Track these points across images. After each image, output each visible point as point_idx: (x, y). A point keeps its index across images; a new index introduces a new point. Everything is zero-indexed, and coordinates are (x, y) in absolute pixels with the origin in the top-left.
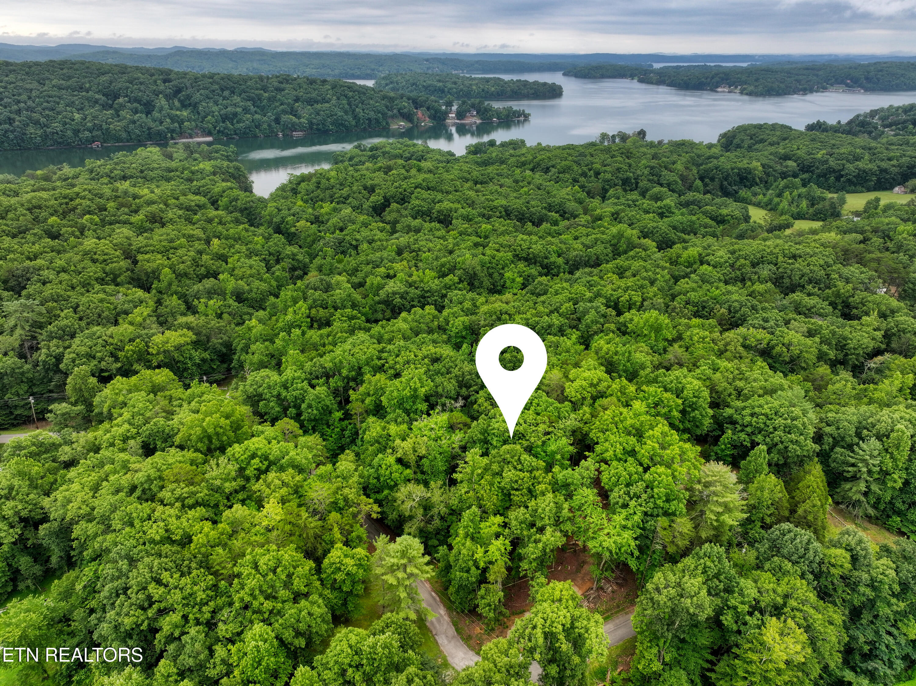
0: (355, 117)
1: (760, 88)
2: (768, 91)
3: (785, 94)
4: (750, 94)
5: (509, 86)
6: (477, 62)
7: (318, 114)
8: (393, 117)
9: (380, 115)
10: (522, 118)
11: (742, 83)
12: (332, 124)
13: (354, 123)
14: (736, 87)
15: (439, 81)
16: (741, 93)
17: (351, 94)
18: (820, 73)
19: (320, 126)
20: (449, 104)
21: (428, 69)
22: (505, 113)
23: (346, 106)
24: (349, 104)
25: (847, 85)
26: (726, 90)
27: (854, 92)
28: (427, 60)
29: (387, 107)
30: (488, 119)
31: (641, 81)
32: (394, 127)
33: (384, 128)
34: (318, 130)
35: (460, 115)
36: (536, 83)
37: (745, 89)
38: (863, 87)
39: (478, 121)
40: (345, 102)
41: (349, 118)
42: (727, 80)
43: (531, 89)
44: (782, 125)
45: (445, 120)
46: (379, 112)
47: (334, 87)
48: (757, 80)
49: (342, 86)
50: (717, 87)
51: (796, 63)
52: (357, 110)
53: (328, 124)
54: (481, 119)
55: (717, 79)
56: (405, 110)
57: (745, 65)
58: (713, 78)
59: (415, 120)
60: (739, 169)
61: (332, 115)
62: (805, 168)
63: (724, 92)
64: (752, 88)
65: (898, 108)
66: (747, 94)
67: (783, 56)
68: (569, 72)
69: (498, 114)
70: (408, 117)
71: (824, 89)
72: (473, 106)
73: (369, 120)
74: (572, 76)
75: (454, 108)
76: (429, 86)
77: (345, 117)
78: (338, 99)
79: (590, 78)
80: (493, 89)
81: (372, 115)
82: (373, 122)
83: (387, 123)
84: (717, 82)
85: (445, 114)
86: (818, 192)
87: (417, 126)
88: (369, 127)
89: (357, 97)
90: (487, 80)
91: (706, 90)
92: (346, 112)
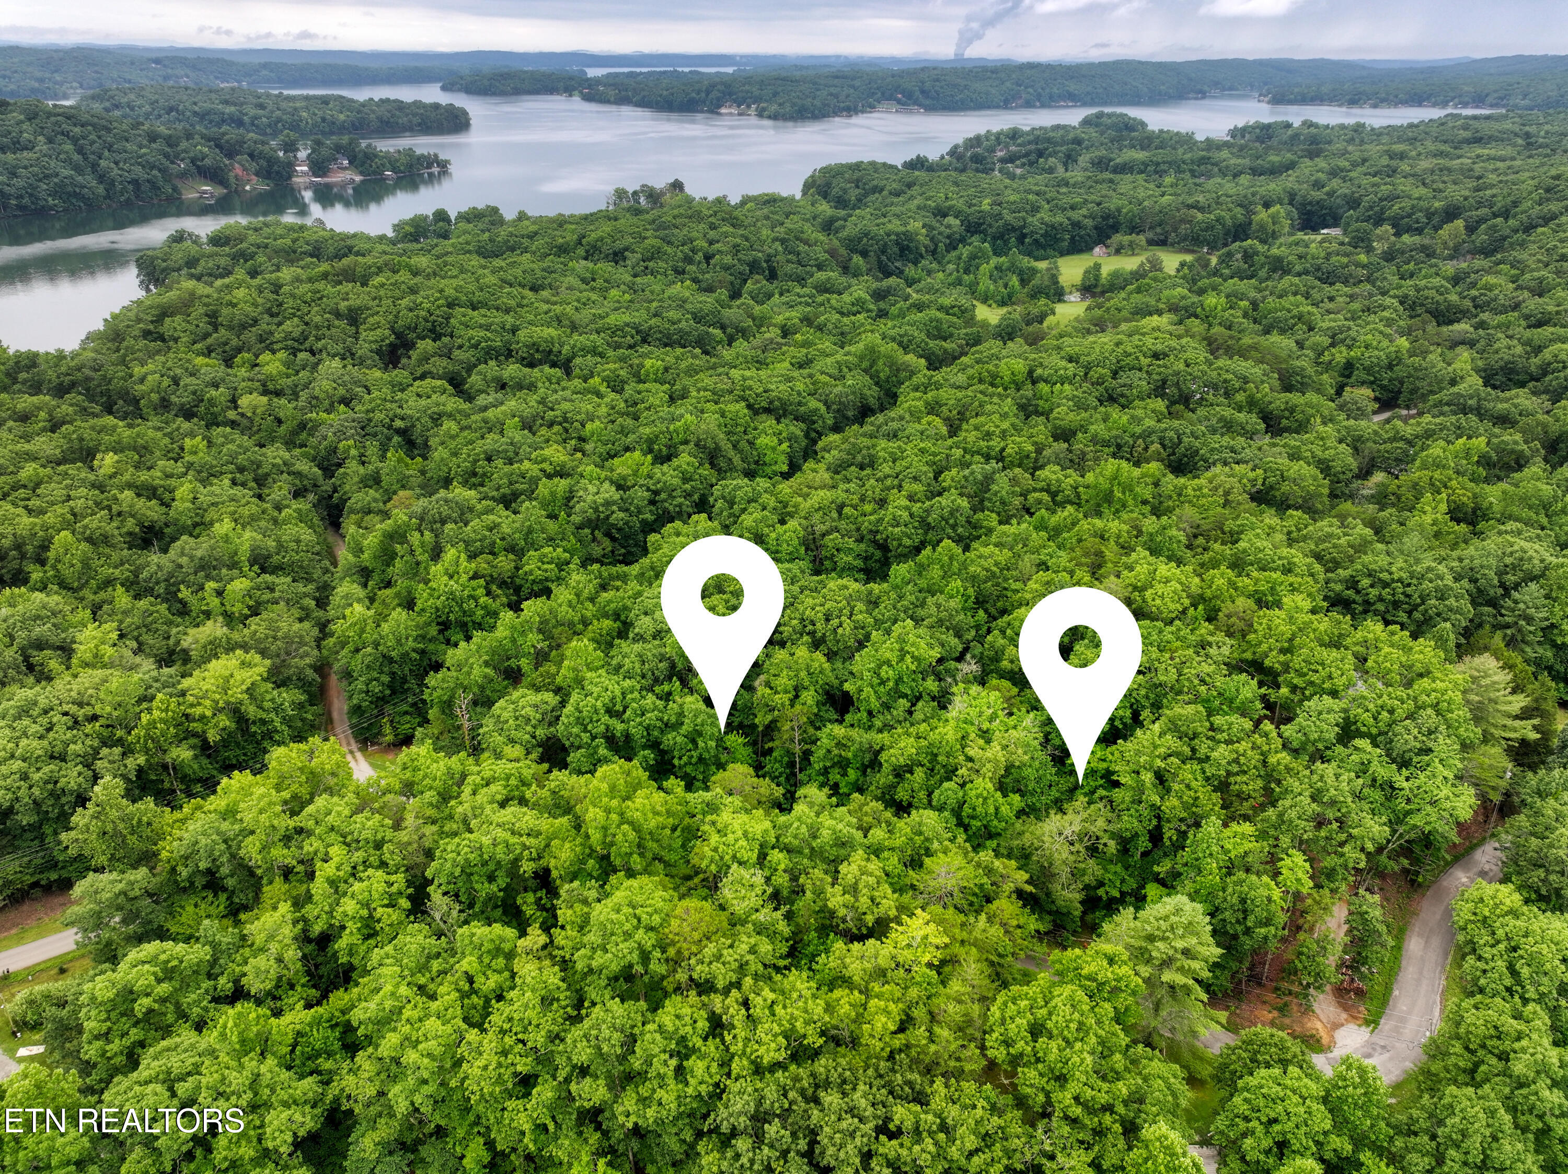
0: (101, 178)
1: (788, 108)
2: (800, 111)
3: (824, 116)
4: (774, 117)
5: (373, 111)
6: (265, 66)
7: (14, 175)
8: (183, 175)
9: (155, 172)
10: (435, 170)
11: (757, 100)
12: (54, 194)
13: (101, 190)
14: (749, 107)
15: (226, 102)
16: (760, 115)
17: (77, 130)
18: (857, 83)
19: (26, 201)
20: (290, 147)
21: (166, 78)
22: (404, 160)
23: (76, 157)
24: (80, 151)
25: (899, 102)
26: (734, 111)
27: (911, 112)
28: (157, 61)
29: (166, 156)
30: (375, 173)
31: (588, 98)
32: (190, 195)
33: (170, 200)
34: (20, 207)
35: (319, 167)
36: (417, 104)
37: (764, 109)
38: (921, 105)
39: (358, 178)
40: (69, 147)
41: (89, 180)
42: (730, 94)
43: (415, 115)
44: (884, 164)
45: (290, 177)
46: (153, 167)
47: (32, 117)
48: (775, 94)
49: (49, 114)
50: (720, 107)
51: (807, 68)
52: (103, 163)
53: (43, 195)
54: (361, 173)
55: (714, 94)
56: (207, 162)
57: (730, 70)
58: (708, 93)
59: (232, 180)
60: (897, 234)
61: (46, 177)
62: (974, 227)
63: (731, 114)
64: (774, 108)
65: (998, 136)
66: (769, 117)
67: (774, 56)
68: (453, 84)
69: (391, 162)
70: (215, 175)
71: (872, 108)
72: (338, 148)
73: (135, 182)
74: (459, 90)
75: (302, 154)
76: (208, 113)
77: (80, 179)
78: (50, 141)
79: (494, 94)
80: (342, 117)
81: (139, 172)
82: (146, 187)
83: (175, 189)
84: (718, 99)
85: (289, 168)
86: (1026, 262)
87: (236, 191)
88: (137, 197)
89: (93, 137)
90: (325, 100)
91: (702, 112)
92: (78, 169)
